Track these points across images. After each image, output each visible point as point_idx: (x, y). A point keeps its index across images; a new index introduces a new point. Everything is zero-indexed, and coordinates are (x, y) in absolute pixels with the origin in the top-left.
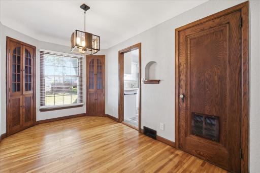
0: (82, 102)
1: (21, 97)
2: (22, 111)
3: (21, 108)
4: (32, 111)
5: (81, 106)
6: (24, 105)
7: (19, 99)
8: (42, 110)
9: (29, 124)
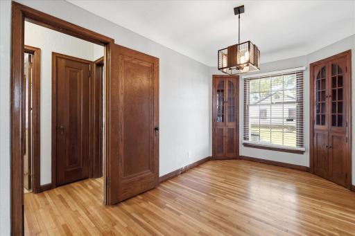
0: (302, 146)
1: (224, 128)
2: (226, 140)
3: (224, 138)
4: (235, 143)
5: (302, 152)
6: (227, 135)
7: (223, 129)
8: (246, 145)
9: (232, 155)
